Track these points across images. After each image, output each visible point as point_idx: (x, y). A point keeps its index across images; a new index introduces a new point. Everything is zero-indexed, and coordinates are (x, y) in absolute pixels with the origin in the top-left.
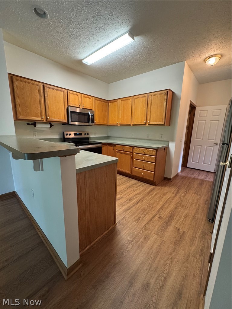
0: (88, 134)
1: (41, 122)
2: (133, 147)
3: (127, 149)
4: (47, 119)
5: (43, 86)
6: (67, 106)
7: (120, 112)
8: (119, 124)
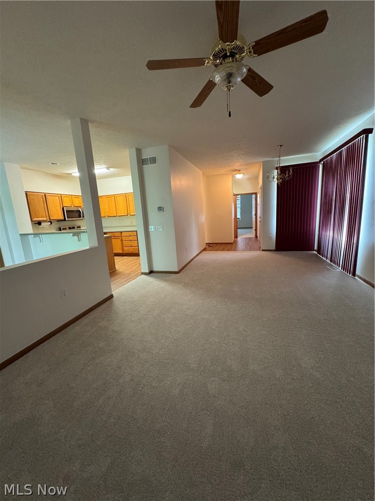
0: (80, 227)
1: (45, 221)
2: (121, 232)
3: (117, 234)
4: (50, 218)
5: (45, 195)
6: (62, 207)
7: (106, 206)
8: (106, 216)
